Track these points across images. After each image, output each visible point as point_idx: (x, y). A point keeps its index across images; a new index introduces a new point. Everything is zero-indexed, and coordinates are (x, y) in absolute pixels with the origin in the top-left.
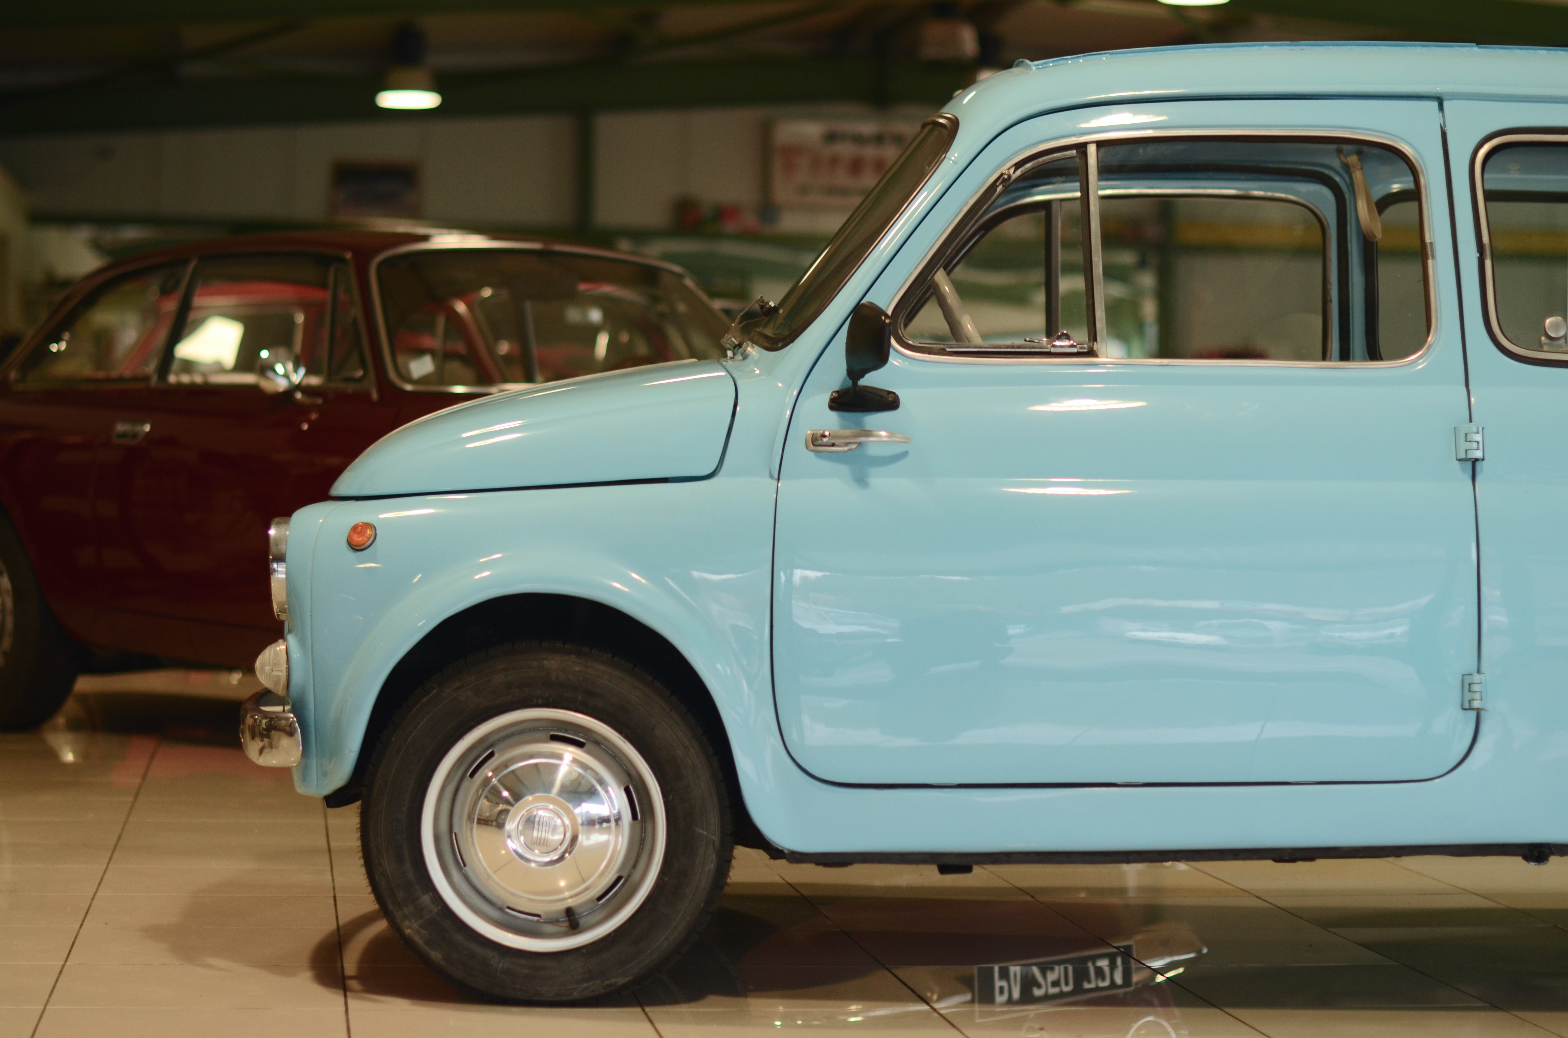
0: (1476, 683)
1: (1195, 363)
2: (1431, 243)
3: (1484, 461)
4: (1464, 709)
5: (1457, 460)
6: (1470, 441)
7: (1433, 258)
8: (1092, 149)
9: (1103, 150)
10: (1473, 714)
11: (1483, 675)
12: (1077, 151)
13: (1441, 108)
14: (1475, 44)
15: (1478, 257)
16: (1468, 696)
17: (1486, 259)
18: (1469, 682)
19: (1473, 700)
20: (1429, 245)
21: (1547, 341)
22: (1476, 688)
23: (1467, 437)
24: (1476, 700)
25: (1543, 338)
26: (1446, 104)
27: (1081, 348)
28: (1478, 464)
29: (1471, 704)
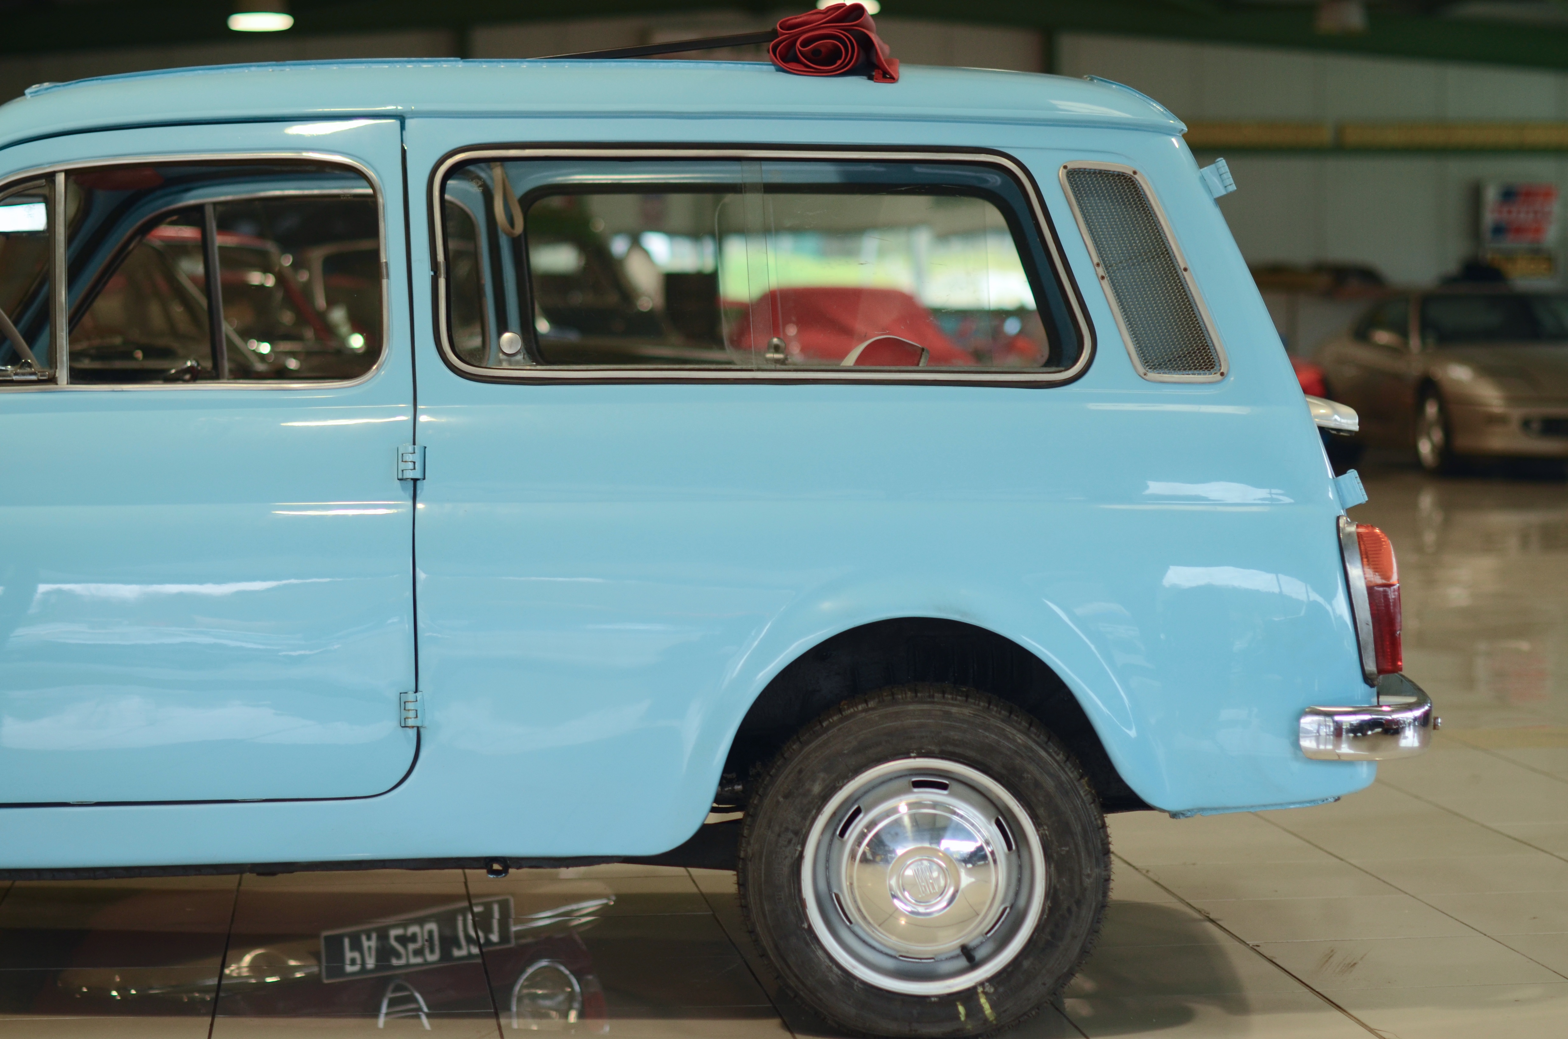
0: (411, 702)
1: (149, 388)
2: (386, 263)
3: (424, 481)
4: (403, 727)
5: (398, 479)
6: (406, 462)
7: (388, 277)
8: (61, 179)
9: (72, 178)
10: (413, 733)
11: (420, 693)
12: (46, 180)
13: (402, 127)
14: (459, 59)
15: (432, 276)
16: (404, 713)
17: (440, 277)
18: (405, 701)
19: (407, 718)
20: (384, 264)
21: (504, 357)
22: (410, 706)
23: (404, 457)
24: (411, 718)
25: (501, 355)
26: (409, 123)
27: (41, 376)
28: (418, 483)
29: (406, 723)
